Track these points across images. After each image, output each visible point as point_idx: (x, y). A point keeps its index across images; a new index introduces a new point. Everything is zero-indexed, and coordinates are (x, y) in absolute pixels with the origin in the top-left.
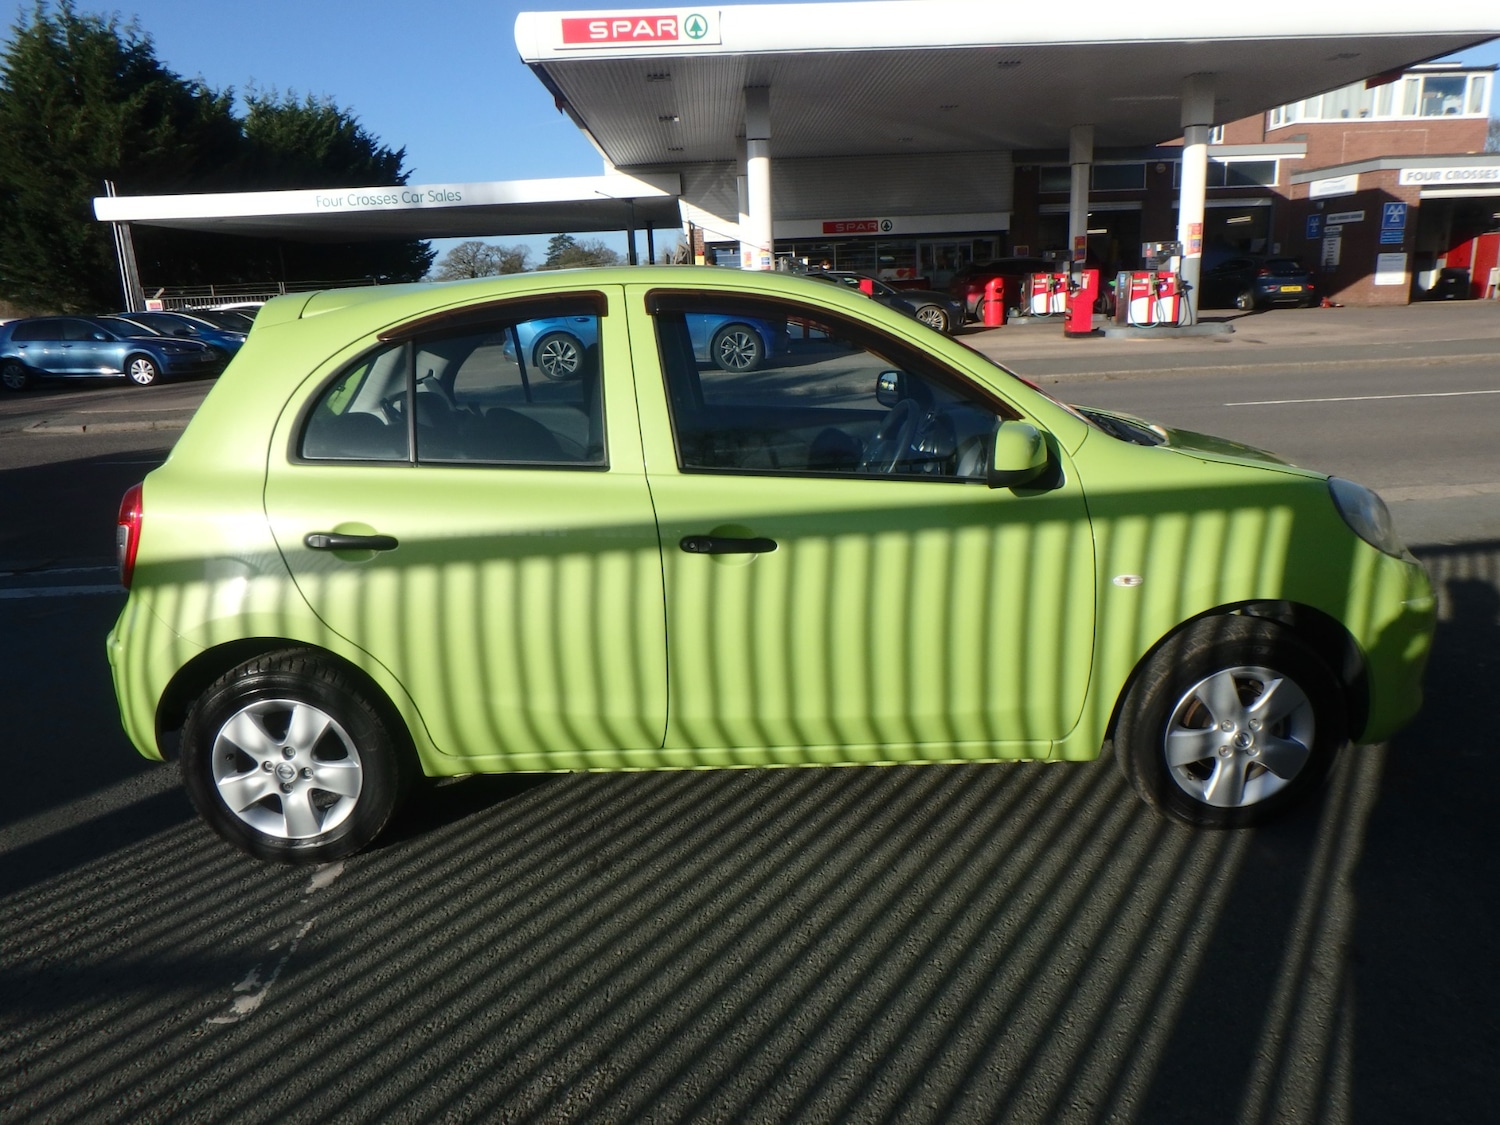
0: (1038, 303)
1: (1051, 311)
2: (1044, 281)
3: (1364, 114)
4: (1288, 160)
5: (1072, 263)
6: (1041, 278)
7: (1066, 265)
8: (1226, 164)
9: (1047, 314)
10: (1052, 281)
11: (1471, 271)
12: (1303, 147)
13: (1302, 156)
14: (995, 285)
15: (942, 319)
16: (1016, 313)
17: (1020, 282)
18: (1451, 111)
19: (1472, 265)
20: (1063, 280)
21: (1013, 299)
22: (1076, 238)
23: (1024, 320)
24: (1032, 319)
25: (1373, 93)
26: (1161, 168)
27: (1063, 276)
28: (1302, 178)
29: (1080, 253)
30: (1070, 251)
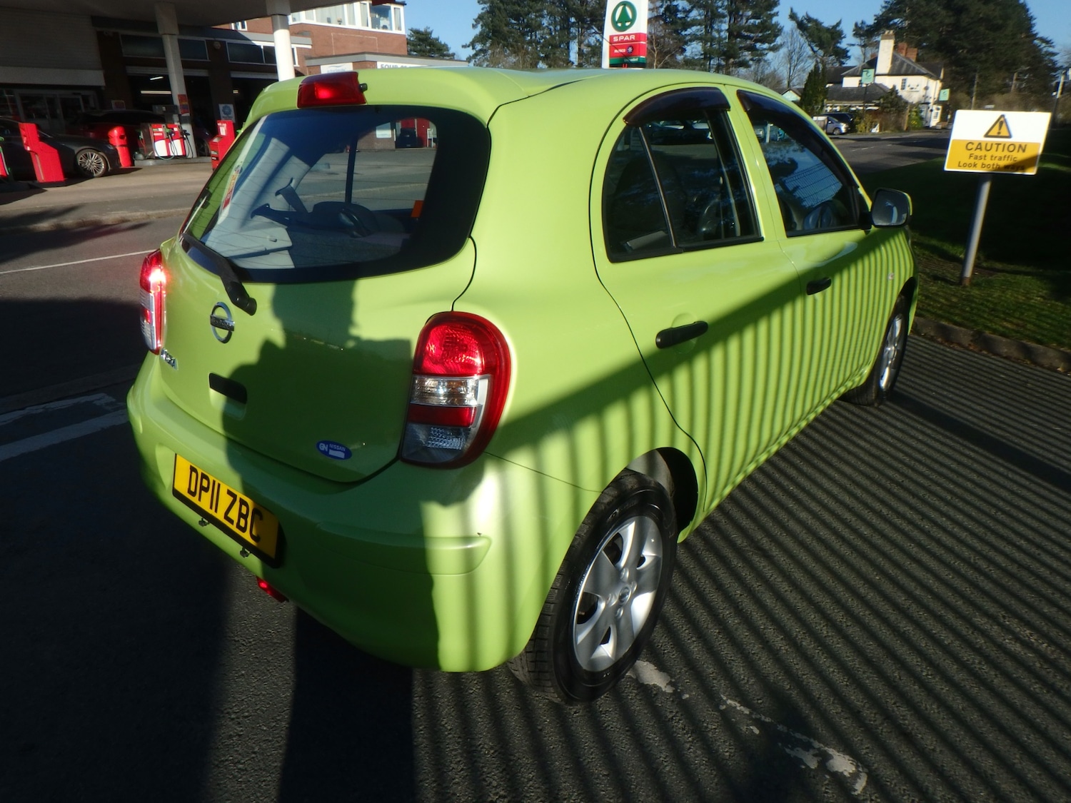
0: (160, 148)
1: (172, 154)
2: (160, 130)
3: (340, 22)
4: (301, 48)
5: (179, 116)
6: (157, 128)
7: (176, 117)
8: (262, 47)
9: (169, 156)
10: (168, 131)
11: (416, 130)
12: (309, 40)
13: (310, 47)
14: (119, 133)
15: (101, 160)
16: (141, 156)
17: (138, 131)
18: (385, 27)
19: (416, 127)
20: (176, 129)
21: (136, 145)
22: (179, 96)
23: (151, 163)
24: (158, 161)
25: (343, 8)
26: (218, 45)
27: (175, 126)
28: (313, 62)
29: (183, 107)
30: (176, 106)
